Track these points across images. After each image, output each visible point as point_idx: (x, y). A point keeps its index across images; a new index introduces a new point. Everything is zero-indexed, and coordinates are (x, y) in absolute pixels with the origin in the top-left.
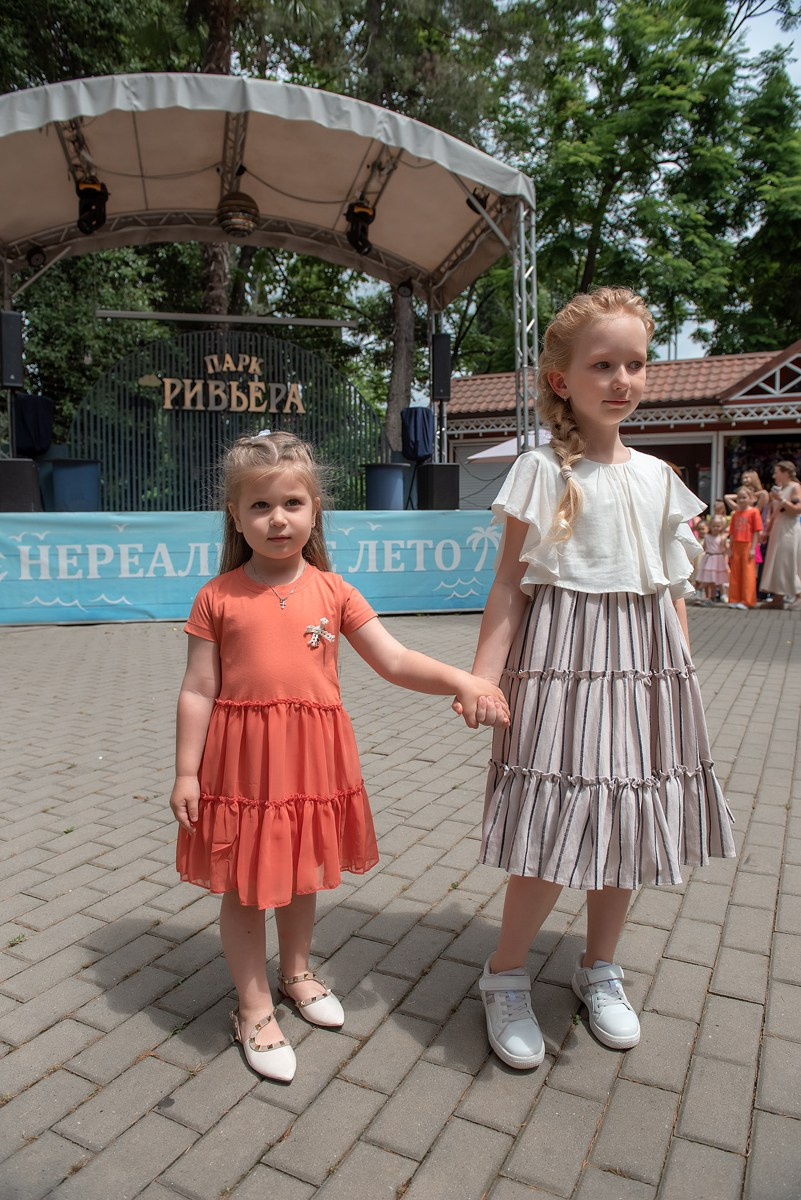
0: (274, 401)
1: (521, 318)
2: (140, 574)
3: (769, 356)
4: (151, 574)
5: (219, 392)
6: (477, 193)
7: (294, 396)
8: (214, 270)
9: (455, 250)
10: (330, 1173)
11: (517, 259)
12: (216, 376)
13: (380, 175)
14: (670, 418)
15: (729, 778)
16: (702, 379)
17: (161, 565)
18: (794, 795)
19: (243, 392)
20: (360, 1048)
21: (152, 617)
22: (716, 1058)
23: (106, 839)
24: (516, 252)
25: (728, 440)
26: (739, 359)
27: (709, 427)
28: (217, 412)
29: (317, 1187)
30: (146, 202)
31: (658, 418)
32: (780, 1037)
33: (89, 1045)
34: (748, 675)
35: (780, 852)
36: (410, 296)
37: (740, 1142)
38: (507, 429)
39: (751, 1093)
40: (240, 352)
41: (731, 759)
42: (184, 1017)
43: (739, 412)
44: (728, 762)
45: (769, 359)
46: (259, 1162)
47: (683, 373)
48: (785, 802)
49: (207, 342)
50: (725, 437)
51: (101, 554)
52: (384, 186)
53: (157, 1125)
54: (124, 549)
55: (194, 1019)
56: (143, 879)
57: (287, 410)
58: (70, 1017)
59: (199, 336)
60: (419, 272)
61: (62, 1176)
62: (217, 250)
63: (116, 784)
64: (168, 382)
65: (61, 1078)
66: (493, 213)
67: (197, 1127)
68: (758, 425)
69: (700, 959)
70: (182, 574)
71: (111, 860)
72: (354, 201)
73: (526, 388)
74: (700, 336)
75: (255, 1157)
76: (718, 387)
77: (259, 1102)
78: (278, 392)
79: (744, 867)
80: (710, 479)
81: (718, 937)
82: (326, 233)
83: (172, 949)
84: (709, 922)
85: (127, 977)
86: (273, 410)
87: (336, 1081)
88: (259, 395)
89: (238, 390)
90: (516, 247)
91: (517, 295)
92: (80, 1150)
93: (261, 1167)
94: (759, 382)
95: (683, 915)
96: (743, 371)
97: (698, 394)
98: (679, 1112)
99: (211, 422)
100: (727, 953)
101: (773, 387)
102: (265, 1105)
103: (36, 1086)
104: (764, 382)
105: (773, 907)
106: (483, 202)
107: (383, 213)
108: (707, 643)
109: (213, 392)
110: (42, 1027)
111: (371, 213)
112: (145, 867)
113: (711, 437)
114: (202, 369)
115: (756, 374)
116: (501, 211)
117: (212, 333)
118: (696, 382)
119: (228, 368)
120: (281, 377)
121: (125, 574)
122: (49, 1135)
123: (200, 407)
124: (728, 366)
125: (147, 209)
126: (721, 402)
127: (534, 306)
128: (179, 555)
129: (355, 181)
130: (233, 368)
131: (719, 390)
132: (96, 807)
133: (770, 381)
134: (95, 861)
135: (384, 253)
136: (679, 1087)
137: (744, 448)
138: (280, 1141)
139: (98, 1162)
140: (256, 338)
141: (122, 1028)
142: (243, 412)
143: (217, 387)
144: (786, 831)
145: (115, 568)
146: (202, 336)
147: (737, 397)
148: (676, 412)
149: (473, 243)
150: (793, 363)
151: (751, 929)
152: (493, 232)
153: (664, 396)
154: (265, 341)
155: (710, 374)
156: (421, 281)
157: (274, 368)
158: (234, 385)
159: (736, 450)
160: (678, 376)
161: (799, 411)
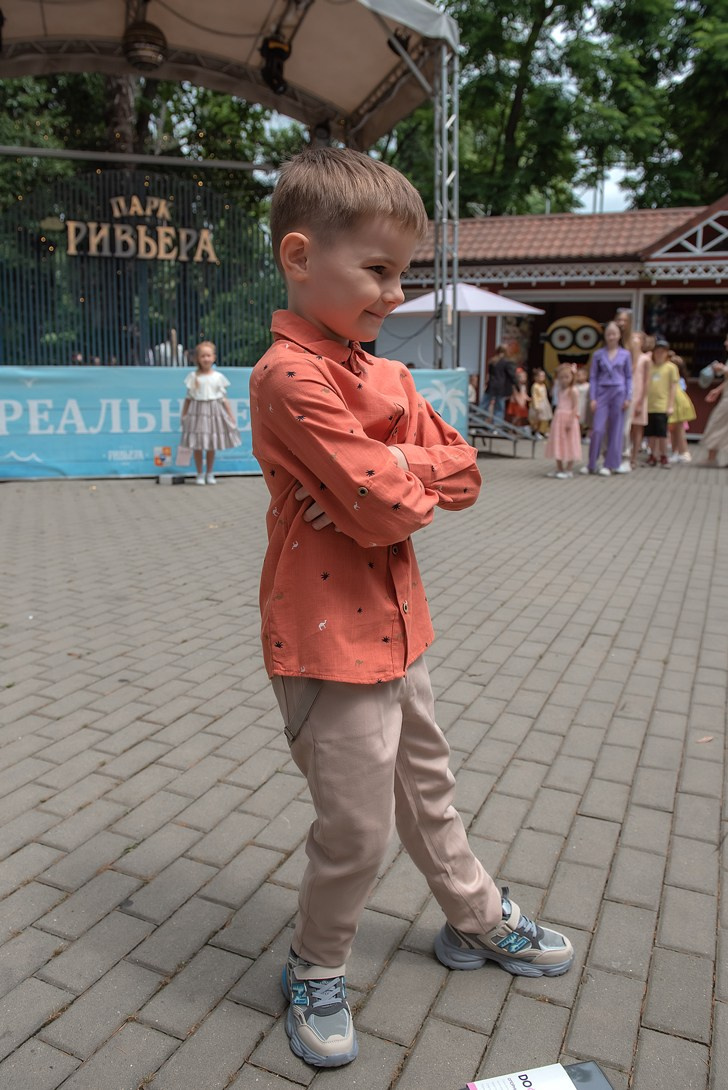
0: (184, 248)
1: (441, 169)
2: (50, 430)
3: (693, 212)
4: (61, 431)
5: (127, 238)
6: (399, 33)
7: (205, 243)
8: (119, 104)
9: (374, 92)
10: (264, 950)
11: (438, 107)
12: (123, 220)
13: (297, 9)
14: (591, 273)
15: (616, 635)
16: (625, 234)
17: (71, 422)
18: (672, 651)
19: (151, 236)
20: (286, 859)
21: (64, 474)
22: (577, 863)
23: (47, 692)
24: (437, 99)
25: (648, 298)
26: (664, 214)
27: (630, 285)
28: (124, 259)
29: (254, 960)
30: (45, 28)
31: (578, 274)
32: (631, 847)
33: (55, 863)
34: (648, 538)
35: (652, 700)
36: (328, 137)
37: (589, 923)
38: (426, 281)
39: (603, 889)
40: (148, 194)
41: (620, 619)
42: (135, 839)
43: (660, 270)
44: (617, 621)
45: (692, 216)
46: (206, 944)
47: (606, 227)
48: (663, 657)
49: (113, 182)
50: (645, 295)
51: (9, 410)
52: (301, 20)
53: (120, 920)
54: (33, 405)
55: (144, 840)
56: (85, 726)
57: (198, 257)
58: (37, 840)
59: (104, 176)
60: (336, 113)
61: (47, 958)
62: (120, 81)
63: (49, 642)
64: (72, 226)
65: (35, 888)
66: (415, 55)
67: (154, 920)
68: (678, 284)
69: (573, 788)
70: (94, 431)
71: (54, 710)
72: (268, 35)
73: (446, 245)
74: (626, 184)
75: (204, 940)
76: (640, 243)
77: (204, 901)
78: (189, 238)
79: (619, 713)
81: (590, 770)
82: (239, 67)
83: (117, 785)
84: (584, 759)
85: (81, 809)
86: (184, 257)
87: (267, 885)
88: (169, 241)
89: (147, 234)
90: (437, 93)
91: (438, 145)
92: (59, 940)
93: (208, 947)
94: (681, 240)
95: (563, 752)
96: (666, 227)
97: (620, 250)
98: (544, 902)
99: (118, 269)
100: (596, 784)
101: (694, 244)
102: (208, 903)
103: (15, 894)
104: (686, 239)
105: (639, 746)
106: (405, 43)
107: (300, 49)
109: (119, 237)
110: (13, 849)
111: (286, 48)
112: (86, 717)
113: (631, 295)
114: (108, 213)
115: (679, 231)
116: (422, 54)
117: (118, 173)
118: (618, 237)
119: (136, 212)
120: (192, 223)
121: (35, 430)
122: (31, 929)
123: (106, 252)
124: (652, 222)
125: (46, 35)
126: (643, 258)
127: (455, 157)
128: (90, 412)
129: (269, 15)
130: (140, 212)
131: (641, 247)
132: (34, 663)
133: (692, 239)
134: (39, 711)
135: (301, 92)
136: (546, 884)
137: (664, 306)
138: (222, 928)
139: (74, 947)
140: (165, 181)
141: (82, 848)
142: (151, 260)
143: (124, 232)
144: (661, 683)
145: (24, 423)
146: (107, 177)
147: (658, 254)
148: (597, 268)
149: (394, 85)
150: (718, 220)
151: (618, 764)
152: (414, 76)
153: (586, 251)
154: (174, 186)
155: (632, 229)
156: (339, 123)
157: (183, 212)
158: (142, 230)
159: (656, 308)
160: (600, 230)
161: (720, 270)
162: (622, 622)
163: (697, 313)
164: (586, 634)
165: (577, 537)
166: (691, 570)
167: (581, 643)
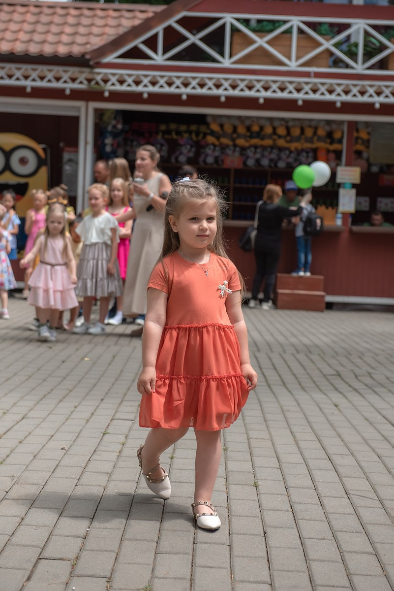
3: (152, 10)
14: (26, 77)
15: (77, 558)
16: (68, 30)
18: (156, 573)
25: (99, 113)
26: (115, 10)
27: (76, 95)
31: (10, 77)
34: (112, 420)
41: (82, 533)
43: (114, 79)
44: (78, 537)
45: (150, 15)
47: (44, 19)
50: (96, 111)
68: (136, 97)
76: (87, 43)
80: (77, 163)
94: (138, 42)
96: (119, 25)
97: (62, 50)
101: (154, 50)
104: (145, 43)
108: (65, 378)
113: (79, 109)
115: (135, 32)
118: (62, 33)
124: (102, 18)
126: (91, 63)
131: (89, 48)
133: (151, 43)
137: (120, 126)
147: (110, 58)
148: (35, 71)
150: (178, 22)
153: (18, 48)
155: (78, 24)
159: (110, 128)
160: (37, 22)
161: (186, 85)
162: (85, 538)
163: (160, 137)
164: (34, 560)
165: (18, 422)
166: (172, 458)
167: (28, 573)
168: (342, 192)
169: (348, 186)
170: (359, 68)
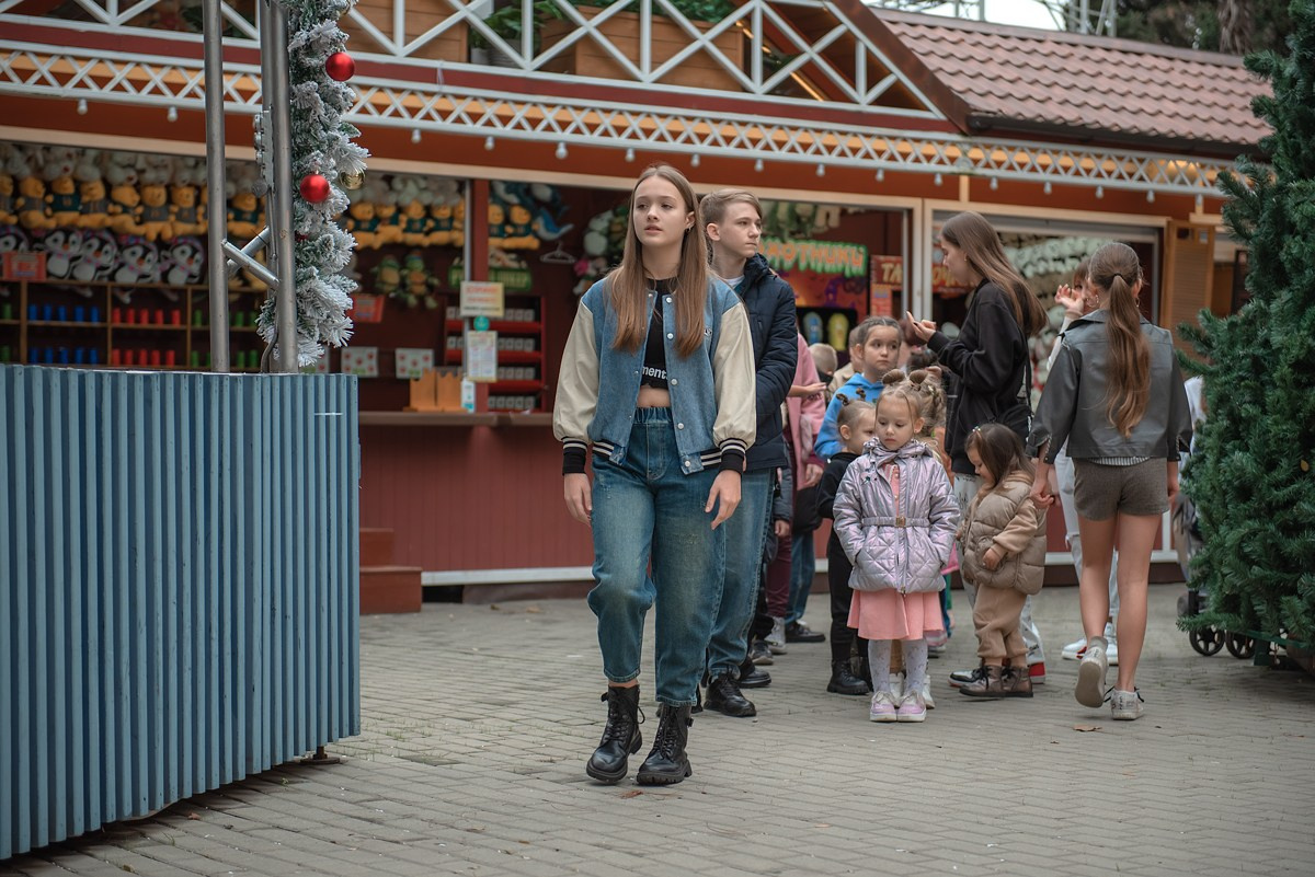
168: (470, 336)
169: (481, 324)
170: (527, 65)
